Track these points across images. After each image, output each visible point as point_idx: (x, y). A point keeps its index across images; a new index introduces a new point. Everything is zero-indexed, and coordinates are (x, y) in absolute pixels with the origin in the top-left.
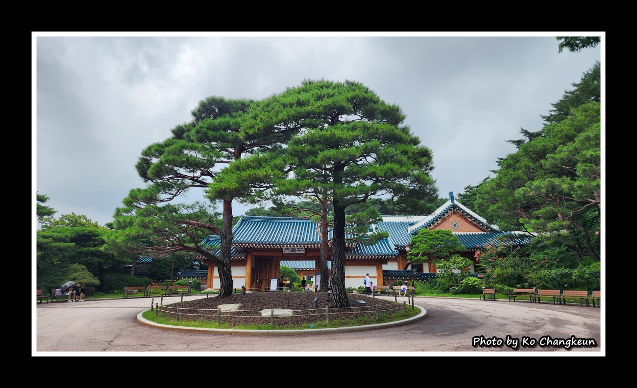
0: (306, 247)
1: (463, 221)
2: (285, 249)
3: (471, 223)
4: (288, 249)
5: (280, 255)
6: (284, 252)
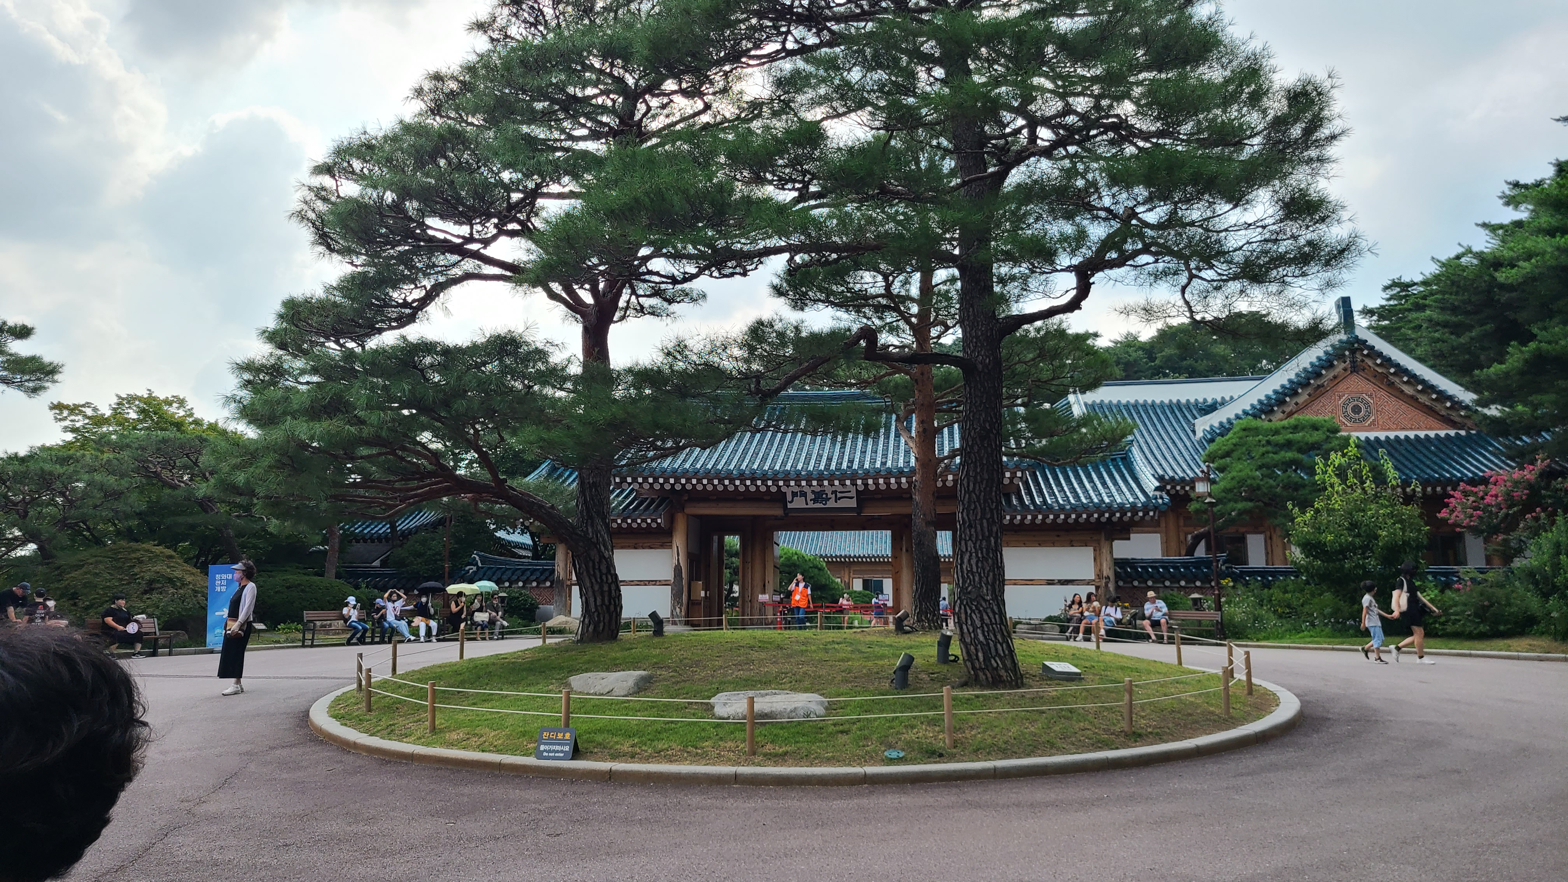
0: (861, 488)
1: (1383, 393)
2: (794, 494)
3: (1412, 400)
4: (804, 494)
5: (779, 512)
6: (791, 502)
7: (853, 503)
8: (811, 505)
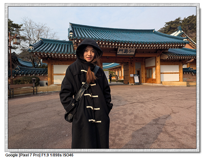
2: (120, 50)
5: (115, 55)
6: (118, 53)
7: (133, 53)
8: (123, 54)
